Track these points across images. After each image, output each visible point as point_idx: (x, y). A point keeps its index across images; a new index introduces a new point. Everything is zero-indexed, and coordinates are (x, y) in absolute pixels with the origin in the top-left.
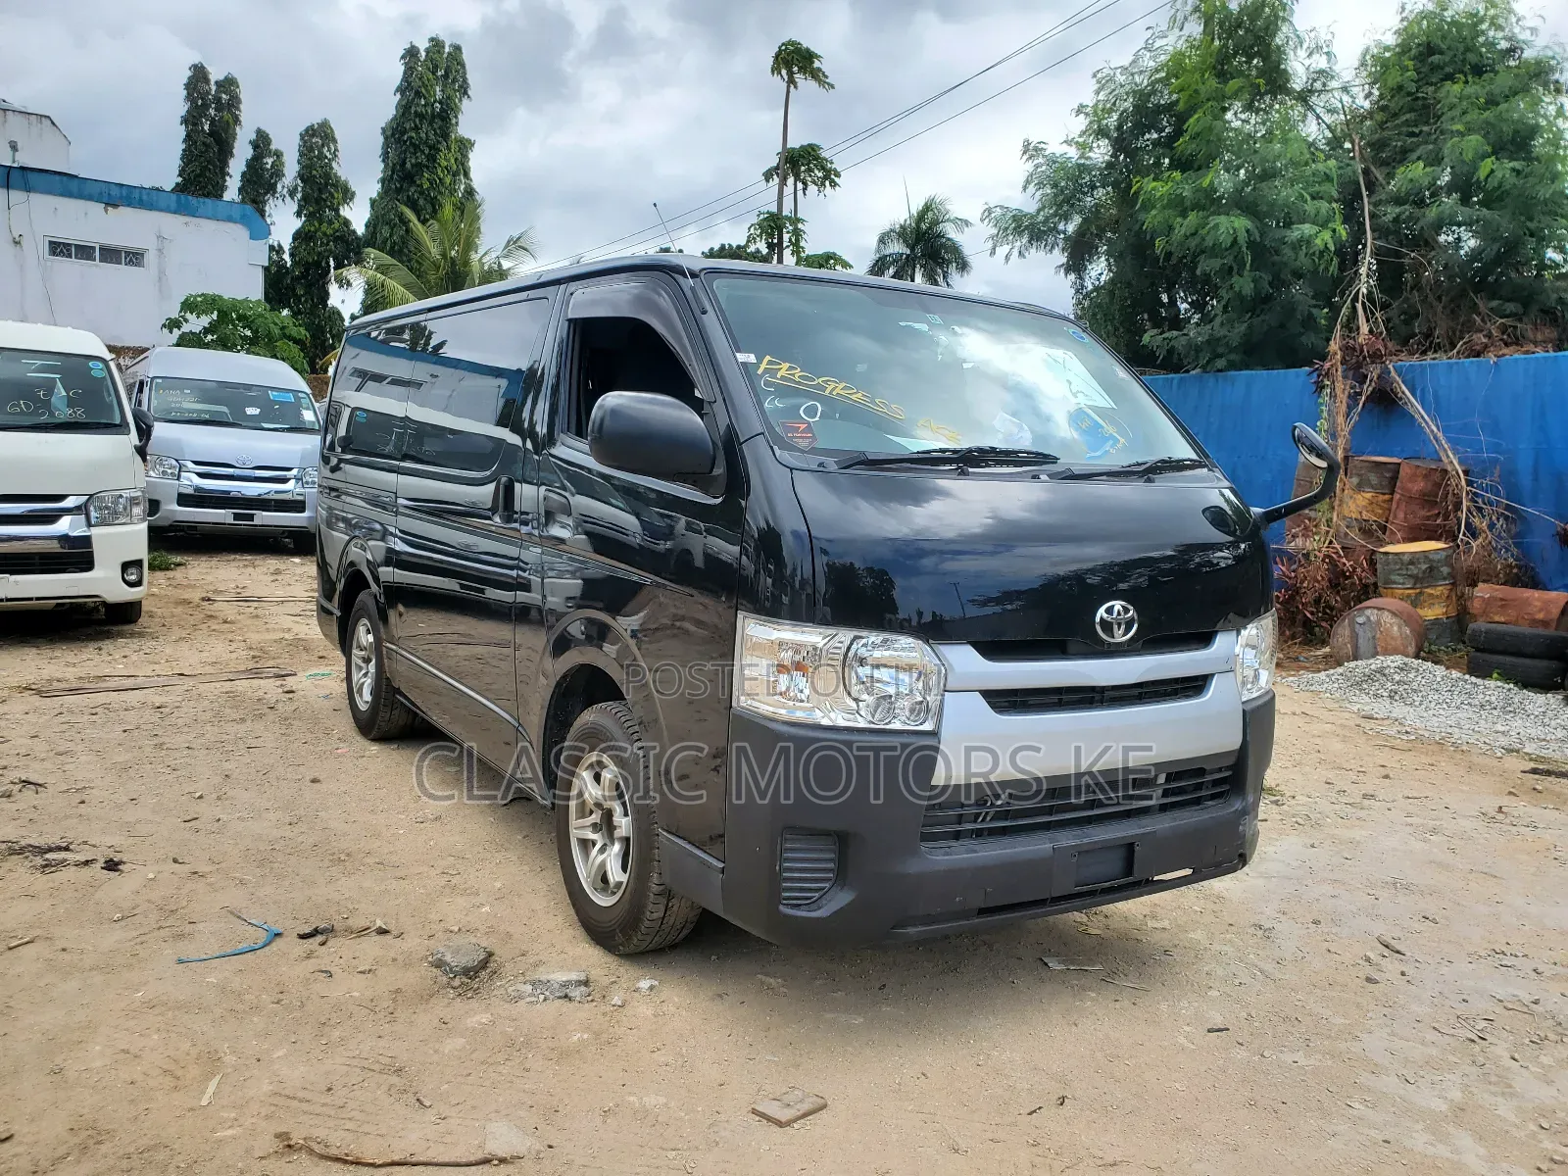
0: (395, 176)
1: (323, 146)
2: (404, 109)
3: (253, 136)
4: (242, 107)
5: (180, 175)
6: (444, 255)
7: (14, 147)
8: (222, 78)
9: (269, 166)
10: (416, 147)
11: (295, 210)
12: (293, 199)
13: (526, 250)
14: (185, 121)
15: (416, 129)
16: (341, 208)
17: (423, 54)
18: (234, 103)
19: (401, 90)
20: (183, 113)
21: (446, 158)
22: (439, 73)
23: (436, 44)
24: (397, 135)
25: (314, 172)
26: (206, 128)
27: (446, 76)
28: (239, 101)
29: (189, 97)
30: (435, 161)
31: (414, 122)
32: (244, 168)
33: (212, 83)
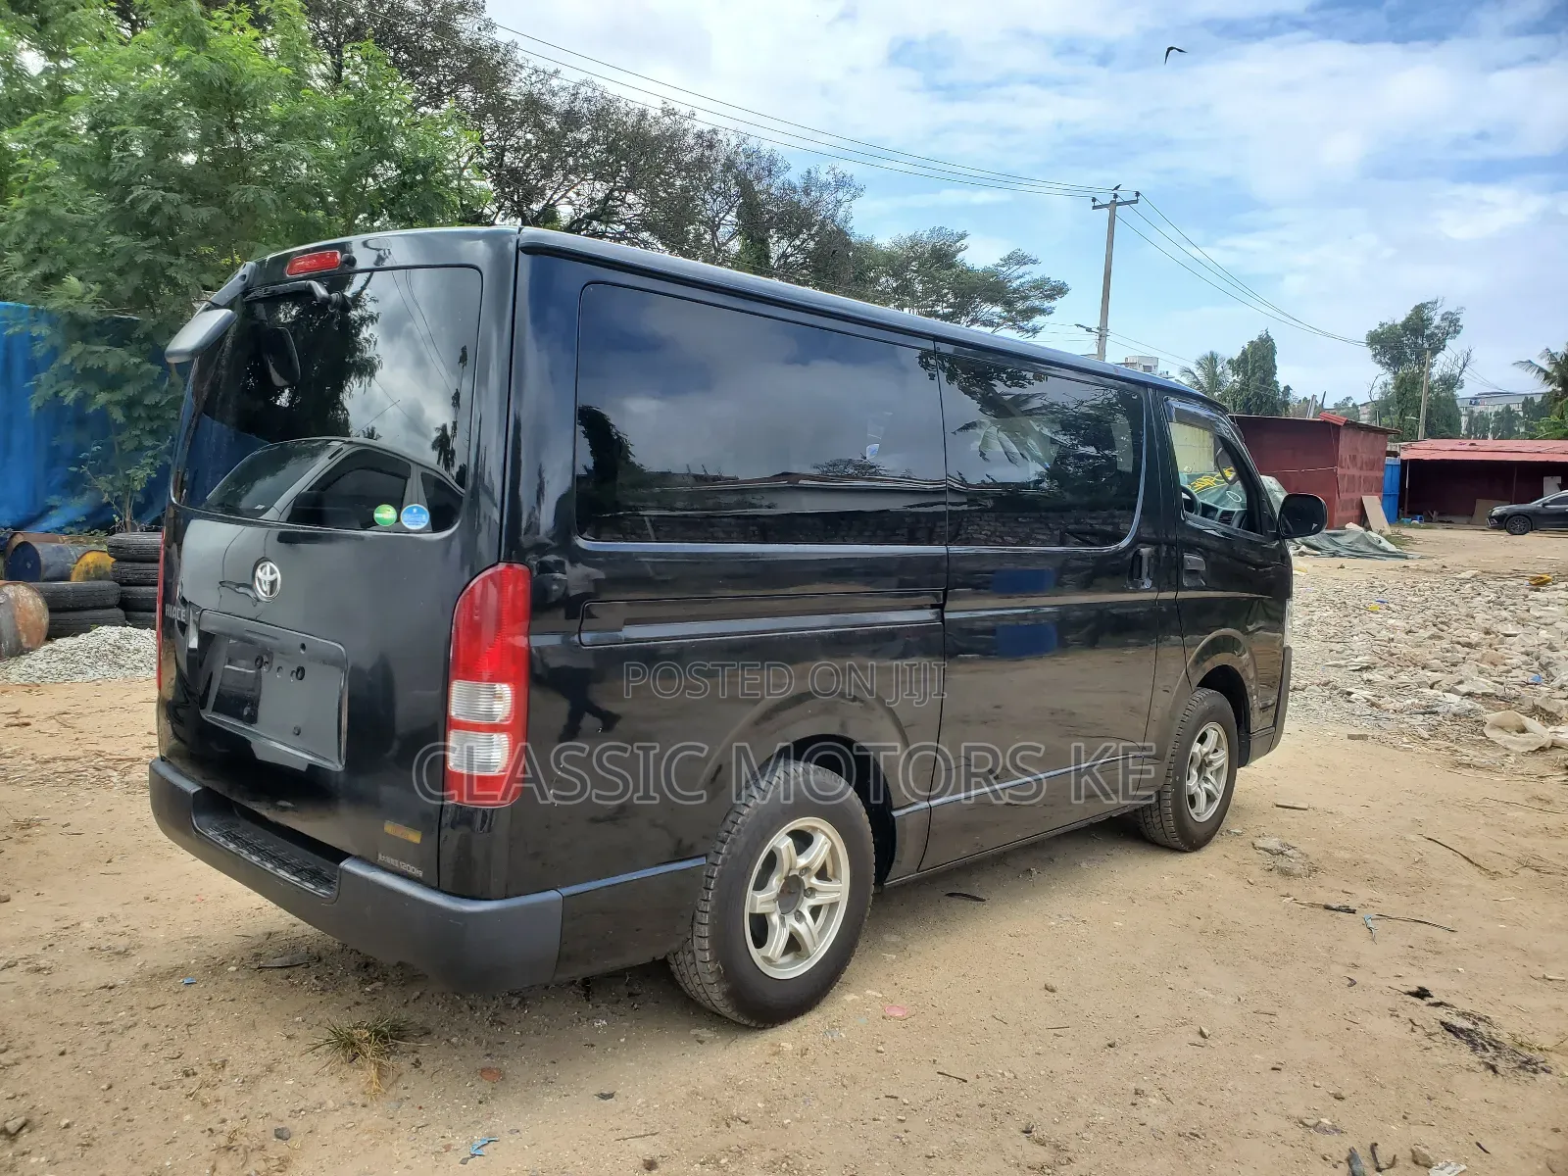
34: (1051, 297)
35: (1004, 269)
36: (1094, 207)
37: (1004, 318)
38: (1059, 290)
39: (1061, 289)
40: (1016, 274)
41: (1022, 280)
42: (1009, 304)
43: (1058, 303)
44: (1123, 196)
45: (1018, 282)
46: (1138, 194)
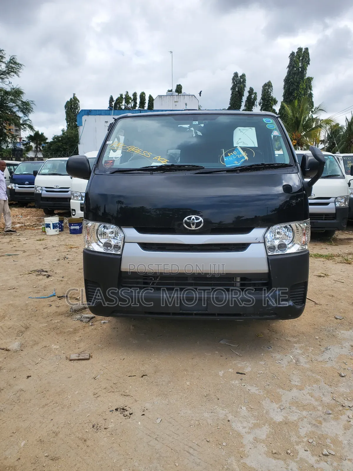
0: (286, 94)
1: (268, 89)
2: (289, 73)
3: (249, 90)
4: (246, 82)
5: (230, 104)
6: (294, 116)
7: (186, 105)
8: (241, 75)
9: (253, 97)
10: (293, 83)
11: (260, 109)
12: (260, 106)
13: (323, 110)
14: (232, 89)
15: (293, 78)
16: (273, 106)
17: (296, 54)
18: (244, 81)
19: (289, 67)
20: (231, 87)
21: (303, 85)
22: (301, 58)
23: (300, 49)
24: (287, 81)
25: (265, 97)
26: (237, 90)
27: (302, 59)
28: (245, 81)
29: (233, 82)
30: (299, 87)
31: (292, 76)
32: (246, 99)
33: (239, 77)
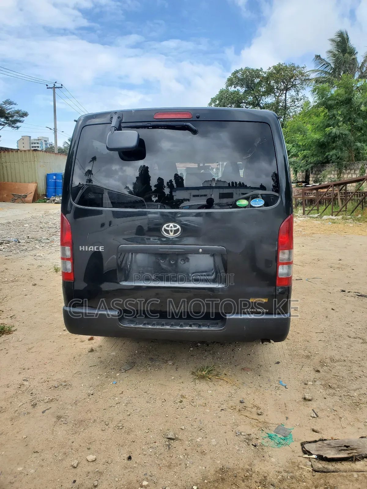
34: (22, 117)
35: (4, 106)
36: (47, 88)
37: (5, 123)
38: (25, 115)
39: (26, 114)
40: (9, 108)
41: (11, 110)
42: (7, 118)
43: (25, 119)
44: (57, 85)
45: (9, 111)
46: (62, 85)
